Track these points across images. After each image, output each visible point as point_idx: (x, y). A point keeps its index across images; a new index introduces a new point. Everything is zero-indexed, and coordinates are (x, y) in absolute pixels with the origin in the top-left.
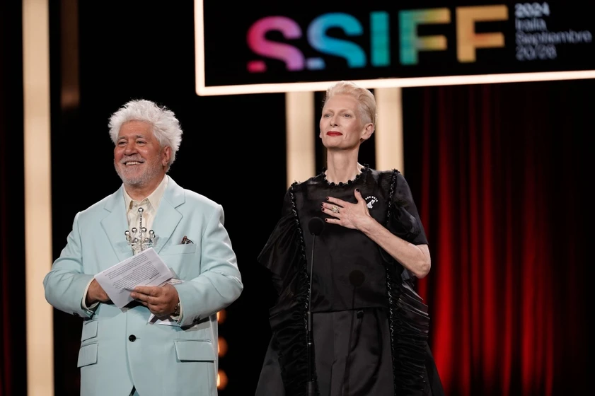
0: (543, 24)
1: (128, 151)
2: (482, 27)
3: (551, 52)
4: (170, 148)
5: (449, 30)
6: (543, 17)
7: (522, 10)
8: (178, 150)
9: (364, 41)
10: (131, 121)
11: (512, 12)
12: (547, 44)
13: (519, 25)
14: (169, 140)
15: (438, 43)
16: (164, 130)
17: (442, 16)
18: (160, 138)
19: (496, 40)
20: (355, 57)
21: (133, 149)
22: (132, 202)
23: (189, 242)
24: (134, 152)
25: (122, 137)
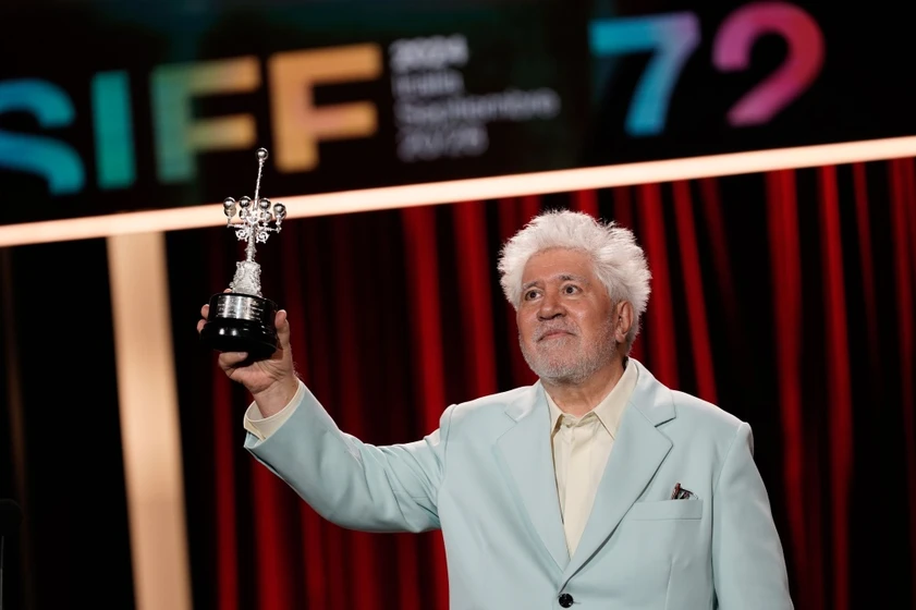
0: (450, 83)
1: (548, 310)
2: (327, 95)
3: (472, 139)
4: (628, 304)
5: (257, 104)
6: (452, 67)
7: (409, 54)
8: (644, 310)
9: (80, 136)
10: (548, 249)
11: (386, 58)
12: (462, 123)
13: (403, 87)
14: (627, 287)
15: (236, 132)
16: (615, 265)
17: (239, 75)
18: (608, 284)
19: (356, 120)
20: (63, 170)
21: (556, 305)
22: (561, 417)
23: (687, 494)
24: (559, 311)
25: (531, 282)
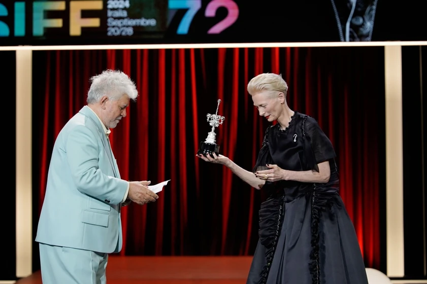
0: (125, 14)
3: (130, 31)
6: (125, 9)
7: (112, 4)
9: (9, 20)
11: (105, 5)
12: (127, 26)
13: (110, 13)
15: (58, 23)
17: (61, 6)
19: (95, 22)
